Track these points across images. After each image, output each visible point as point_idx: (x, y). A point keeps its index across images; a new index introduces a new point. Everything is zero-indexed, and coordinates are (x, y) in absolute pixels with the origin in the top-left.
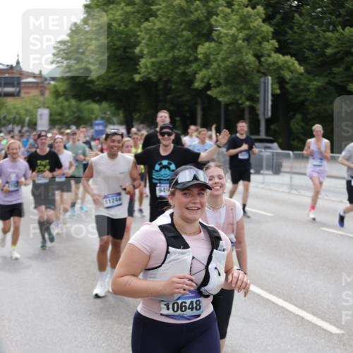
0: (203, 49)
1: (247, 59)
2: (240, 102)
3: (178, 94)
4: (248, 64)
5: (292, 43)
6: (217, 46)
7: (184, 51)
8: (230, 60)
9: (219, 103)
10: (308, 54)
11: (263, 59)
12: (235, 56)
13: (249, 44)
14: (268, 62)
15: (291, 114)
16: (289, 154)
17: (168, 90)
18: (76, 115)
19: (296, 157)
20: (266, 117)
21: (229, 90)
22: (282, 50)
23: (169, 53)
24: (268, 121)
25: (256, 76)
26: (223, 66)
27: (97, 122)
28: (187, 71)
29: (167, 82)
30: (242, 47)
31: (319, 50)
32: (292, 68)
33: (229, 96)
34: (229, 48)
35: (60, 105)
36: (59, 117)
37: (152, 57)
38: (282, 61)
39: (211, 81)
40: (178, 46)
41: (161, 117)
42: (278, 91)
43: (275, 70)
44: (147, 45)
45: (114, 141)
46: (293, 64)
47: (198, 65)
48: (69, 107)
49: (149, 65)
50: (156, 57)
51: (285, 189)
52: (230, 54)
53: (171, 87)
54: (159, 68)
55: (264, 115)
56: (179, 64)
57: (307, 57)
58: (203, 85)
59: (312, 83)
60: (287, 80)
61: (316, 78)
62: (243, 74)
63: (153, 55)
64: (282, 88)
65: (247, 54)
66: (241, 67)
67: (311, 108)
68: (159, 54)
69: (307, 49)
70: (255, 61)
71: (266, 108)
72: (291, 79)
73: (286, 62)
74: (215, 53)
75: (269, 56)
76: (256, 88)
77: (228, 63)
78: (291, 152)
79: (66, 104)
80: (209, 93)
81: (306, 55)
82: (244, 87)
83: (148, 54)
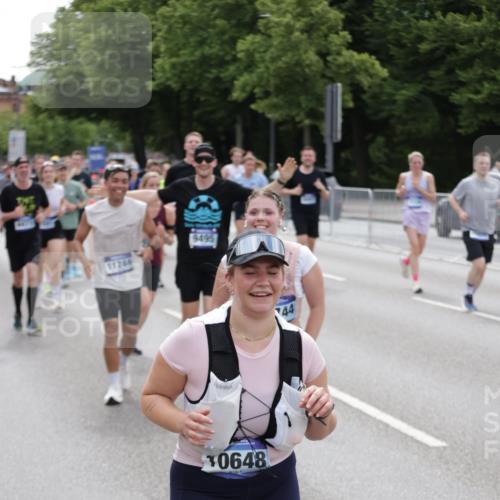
0: (245, 44)
1: (308, 58)
2: (298, 119)
3: (209, 109)
4: (308, 66)
5: (371, 36)
6: (265, 40)
7: (218, 47)
8: (283, 59)
9: (268, 121)
10: (394, 50)
11: (329, 58)
12: (290, 54)
13: (309, 37)
14: (337, 63)
15: (369, 136)
16: (367, 193)
17: (194, 104)
18: (63, 139)
19: (378, 197)
20: (335, 141)
21: (281, 103)
22: (357, 45)
23: (196, 50)
24: (338, 147)
25: (320, 83)
26: (272, 67)
27: (94, 149)
28: (222, 75)
29: (193, 92)
30: (300, 42)
31: (409, 45)
32: (372, 71)
33: (281, 112)
34: (281, 42)
35: (41, 124)
36: (39, 143)
37: (171, 56)
38: (357, 61)
39: (257, 90)
40: (209, 41)
41: (191, 142)
42: (351, 104)
43: (347, 74)
44: (165, 39)
45: (116, 180)
46: (373, 64)
47: (238, 68)
48: (54, 127)
49: (167, 67)
50: (178, 56)
51: (361, 242)
52: (284, 51)
53: (198, 100)
54: (182, 72)
55: (332, 137)
56: (211, 66)
57: (392, 56)
58: (244, 95)
59: (400, 92)
60: (366, 88)
61: (406, 85)
62: (301, 80)
63: (173, 53)
64: (356, 98)
65: (306, 52)
66: (298, 69)
67: (399, 128)
68: (182, 52)
69: (393, 44)
70: (318, 61)
71: (334, 128)
72: (370, 87)
73: (363, 62)
74: (262, 50)
75: (339, 54)
76: (320, 100)
77: (280, 64)
78: (369, 191)
79: (50, 123)
80: (253, 106)
81: (391, 53)
82: (303, 99)
83: (165, 51)
